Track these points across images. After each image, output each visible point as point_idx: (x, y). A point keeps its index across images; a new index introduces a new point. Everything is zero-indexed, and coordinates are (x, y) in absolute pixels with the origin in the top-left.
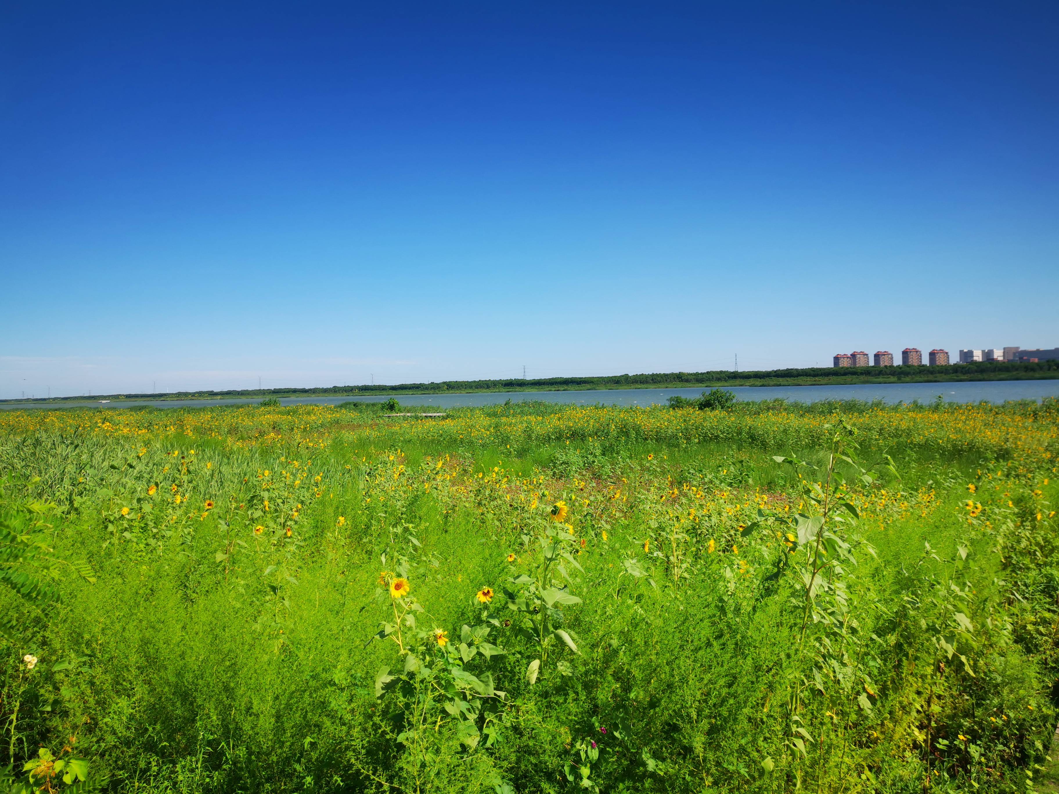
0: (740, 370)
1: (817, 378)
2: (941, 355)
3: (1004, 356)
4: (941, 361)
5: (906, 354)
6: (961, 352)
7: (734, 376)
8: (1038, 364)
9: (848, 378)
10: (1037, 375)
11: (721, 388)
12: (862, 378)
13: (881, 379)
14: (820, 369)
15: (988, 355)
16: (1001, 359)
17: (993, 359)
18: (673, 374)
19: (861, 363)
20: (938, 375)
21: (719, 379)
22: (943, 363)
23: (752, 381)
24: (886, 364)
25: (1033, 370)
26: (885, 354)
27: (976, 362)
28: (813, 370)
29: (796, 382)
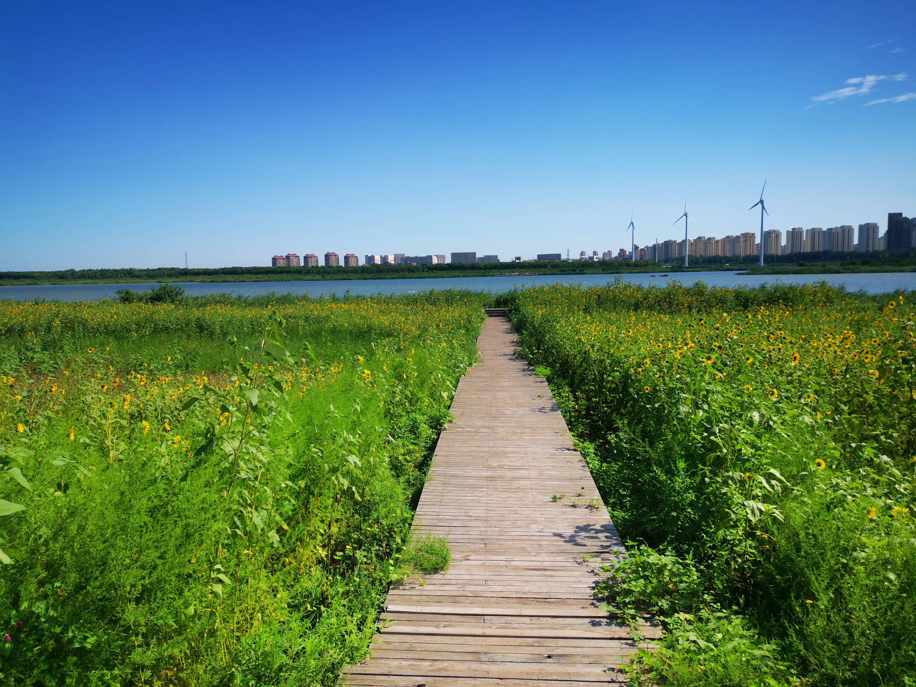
0: (190, 267)
1: (258, 276)
2: (353, 259)
3: (395, 261)
4: (352, 263)
5: (327, 257)
6: (366, 256)
7: (185, 273)
8: (416, 267)
9: (284, 276)
10: (416, 275)
11: (171, 283)
12: (296, 276)
13: (309, 277)
14: (261, 268)
15: (384, 259)
16: (393, 262)
17: (388, 263)
18: (123, 270)
19: (294, 263)
20: (351, 274)
21: (170, 276)
22: (354, 265)
23: (201, 278)
24: (313, 264)
25: (413, 271)
26: (312, 256)
27: (377, 265)
28: (255, 268)
29: (241, 279)
